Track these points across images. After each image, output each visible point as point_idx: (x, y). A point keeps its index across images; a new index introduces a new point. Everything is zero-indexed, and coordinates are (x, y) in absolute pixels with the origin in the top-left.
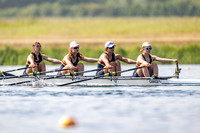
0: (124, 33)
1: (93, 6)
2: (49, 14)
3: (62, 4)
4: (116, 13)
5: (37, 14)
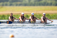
0: (28, 11)
1: (19, 3)
2: (6, 5)
4: (26, 5)
5: (3, 5)
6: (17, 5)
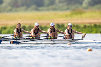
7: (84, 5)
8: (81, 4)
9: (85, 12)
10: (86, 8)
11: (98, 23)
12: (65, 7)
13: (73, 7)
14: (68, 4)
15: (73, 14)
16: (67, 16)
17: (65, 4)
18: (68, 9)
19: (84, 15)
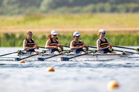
3: (112, 4)
5: (94, 11)
6: (128, 11)
7: (43, 7)
8: (39, 6)
9: (44, 17)
10: (46, 12)
11: (63, 32)
12: (17, 11)
13: (28, 10)
14: (20, 7)
15: (28, 20)
16: (18, 23)
17: (16, 6)
18: (20, 13)
19: (42, 22)
